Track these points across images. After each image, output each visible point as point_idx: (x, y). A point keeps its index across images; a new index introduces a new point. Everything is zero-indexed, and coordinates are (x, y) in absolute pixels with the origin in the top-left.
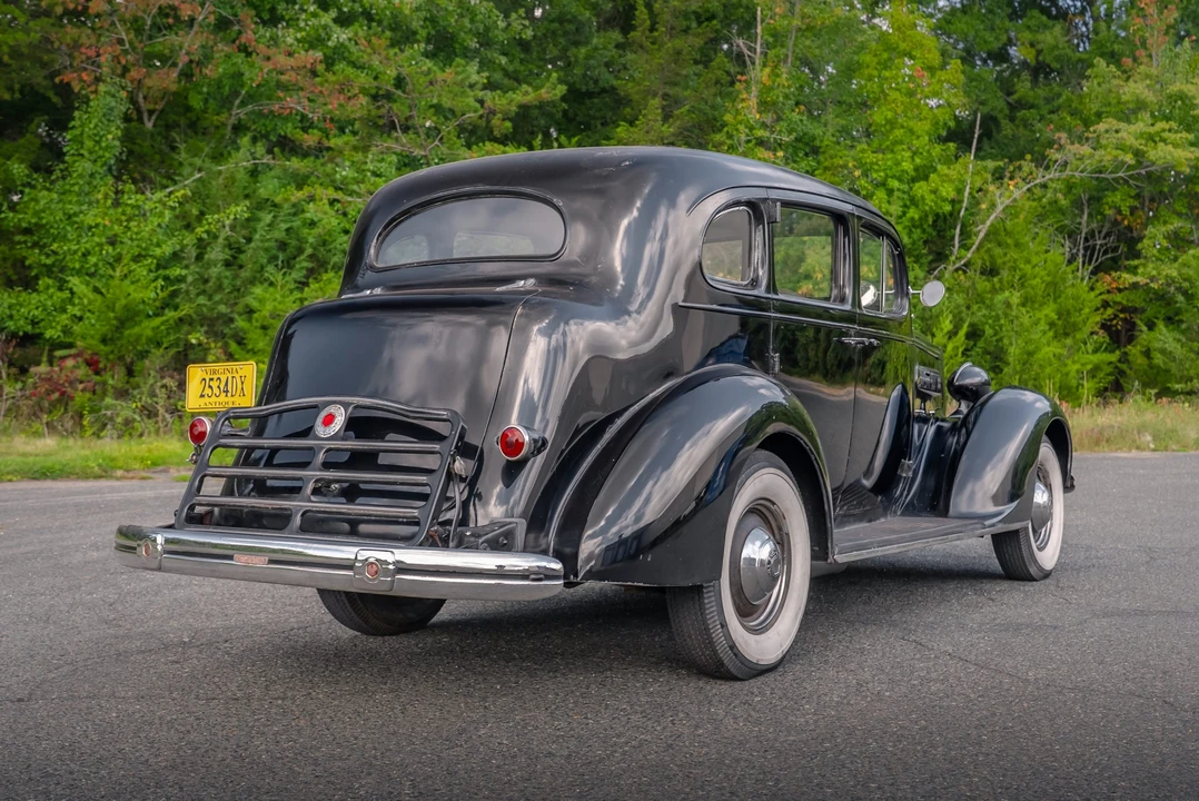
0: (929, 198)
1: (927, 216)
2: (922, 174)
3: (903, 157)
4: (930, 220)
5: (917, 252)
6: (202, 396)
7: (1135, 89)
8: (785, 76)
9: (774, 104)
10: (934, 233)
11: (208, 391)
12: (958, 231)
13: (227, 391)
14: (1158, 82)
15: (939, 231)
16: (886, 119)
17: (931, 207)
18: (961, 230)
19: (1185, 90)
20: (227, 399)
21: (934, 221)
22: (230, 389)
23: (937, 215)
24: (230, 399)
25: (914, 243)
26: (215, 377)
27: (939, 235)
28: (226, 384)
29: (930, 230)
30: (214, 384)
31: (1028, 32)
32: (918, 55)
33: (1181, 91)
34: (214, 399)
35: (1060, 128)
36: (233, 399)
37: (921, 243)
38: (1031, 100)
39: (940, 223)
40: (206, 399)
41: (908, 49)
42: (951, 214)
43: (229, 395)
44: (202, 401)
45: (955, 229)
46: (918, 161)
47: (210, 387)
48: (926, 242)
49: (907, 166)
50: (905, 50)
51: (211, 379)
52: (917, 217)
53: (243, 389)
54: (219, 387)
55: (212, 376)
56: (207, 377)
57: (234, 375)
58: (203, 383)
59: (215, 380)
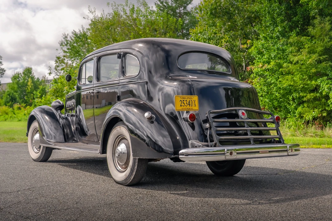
6: (181, 106)
11: (183, 104)
13: (190, 105)
22: (190, 104)
26: (185, 100)
28: (189, 102)
30: (185, 102)
34: (185, 107)
36: (192, 107)
40: (182, 107)
43: (191, 105)
47: (183, 103)
51: (184, 101)
53: (195, 104)
54: (187, 103)
55: (184, 100)
56: (182, 100)
57: (192, 99)
58: (181, 101)
59: (185, 101)
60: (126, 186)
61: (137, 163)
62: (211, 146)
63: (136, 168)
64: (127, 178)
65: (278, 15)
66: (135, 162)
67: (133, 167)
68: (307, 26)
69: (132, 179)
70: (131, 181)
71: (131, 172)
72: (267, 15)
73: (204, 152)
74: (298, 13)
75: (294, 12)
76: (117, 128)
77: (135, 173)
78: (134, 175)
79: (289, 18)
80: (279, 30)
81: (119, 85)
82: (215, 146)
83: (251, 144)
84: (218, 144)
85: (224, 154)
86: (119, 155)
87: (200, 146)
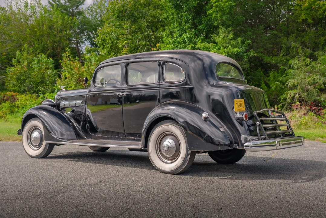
11: (238, 107)
36: (242, 109)
43: (241, 107)
47: (238, 105)
53: (243, 106)
60: (176, 174)
61: (190, 155)
62: (261, 140)
63: (189, 159)
64: (178, 168)
65: (186, 23)
66: (187, 154)
67: (186, 158)
68: (212, 34)
69: (183, 168)
70: (182, 170)
71: (184, 162)
72: (176, 23)
73: (255, 144)
74: (203, 22)
75: (199, 21)
76: (162, 125)
77: (187, 163)
78: (185, 165)
79: (194, 26)
80: (188, 36)
81: (159, 89)
82: (265, 139)
83: (280, 137)
84: (267, 138)
85: (275, 145)
86: (168, 149)
87: (253, 140)
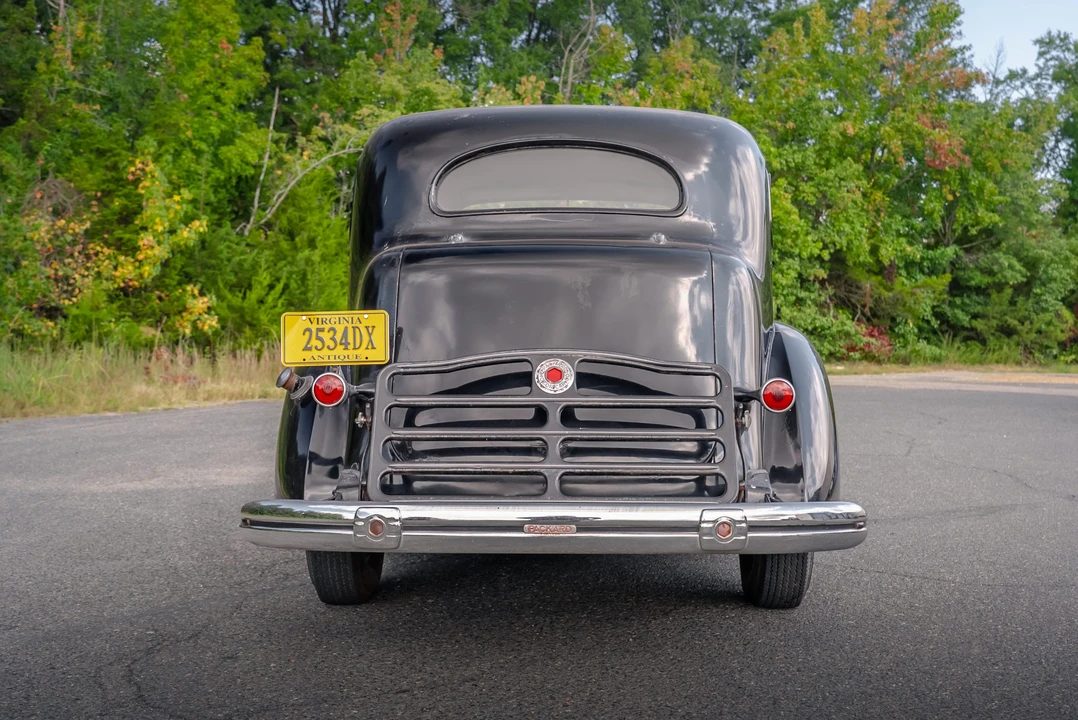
0: (236, 162)
1: (230, 178)
2: (227, 139)
3: (211, 121)
4: (234, 181)
5: (222, 210)
6: (307, 349)
7: (390, 82)
8: (99, 32)
9: (88, 57)
10: (237, 194)
11: (315, 342)
12: (258, 193)
13: (347, 343)
14: (407, 77)
15: (241, 193)
16: (195, 85)
17: (236, 170)
18: (261, 193)
19: (432, 88)
20: (346, 353)
21: (238, 183)
22: (350, 341)
23: (240, 178)
24: (351, 353)
25: (219, 202)
26: (327, 327)
27: (240, 195)
28: (345, 335)
29: (233, 191)
30: (326, 336)
31: (279, 20)
32: (222, 29)
33: (427, 88)
34: (325, 352)
35: (322, 108)
36: (356, 352)
37: (225, 202)
38: (293, 81)
39: (242, 184)
40: (314, 353)
41: (213, 22)
42: (253, 177)
43: (351, 347)
44: (308, 355)
45: (255, 191)
46: (223, 126)
47: (318, 338)
48: (229, 201)
49: (214, 130)
50: (209, 22)
51: (322, 330)
52: (222, 177)
53: (371, 341)
54: (333, 339)
55: (321, 326)
56: (314, 327)
57: (358, 325)
58: (307, 333)
59: (326, 330)
